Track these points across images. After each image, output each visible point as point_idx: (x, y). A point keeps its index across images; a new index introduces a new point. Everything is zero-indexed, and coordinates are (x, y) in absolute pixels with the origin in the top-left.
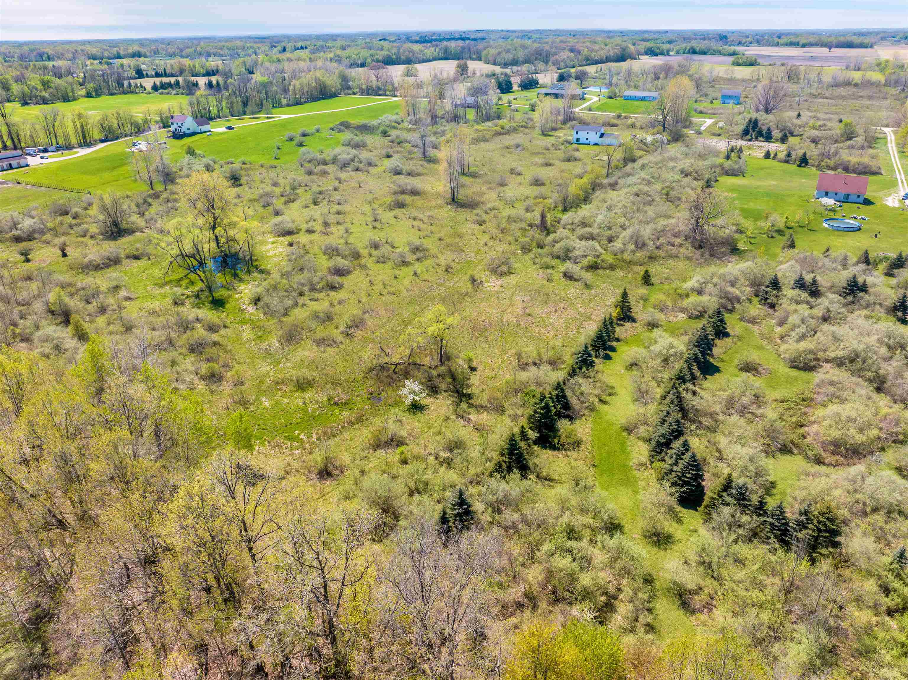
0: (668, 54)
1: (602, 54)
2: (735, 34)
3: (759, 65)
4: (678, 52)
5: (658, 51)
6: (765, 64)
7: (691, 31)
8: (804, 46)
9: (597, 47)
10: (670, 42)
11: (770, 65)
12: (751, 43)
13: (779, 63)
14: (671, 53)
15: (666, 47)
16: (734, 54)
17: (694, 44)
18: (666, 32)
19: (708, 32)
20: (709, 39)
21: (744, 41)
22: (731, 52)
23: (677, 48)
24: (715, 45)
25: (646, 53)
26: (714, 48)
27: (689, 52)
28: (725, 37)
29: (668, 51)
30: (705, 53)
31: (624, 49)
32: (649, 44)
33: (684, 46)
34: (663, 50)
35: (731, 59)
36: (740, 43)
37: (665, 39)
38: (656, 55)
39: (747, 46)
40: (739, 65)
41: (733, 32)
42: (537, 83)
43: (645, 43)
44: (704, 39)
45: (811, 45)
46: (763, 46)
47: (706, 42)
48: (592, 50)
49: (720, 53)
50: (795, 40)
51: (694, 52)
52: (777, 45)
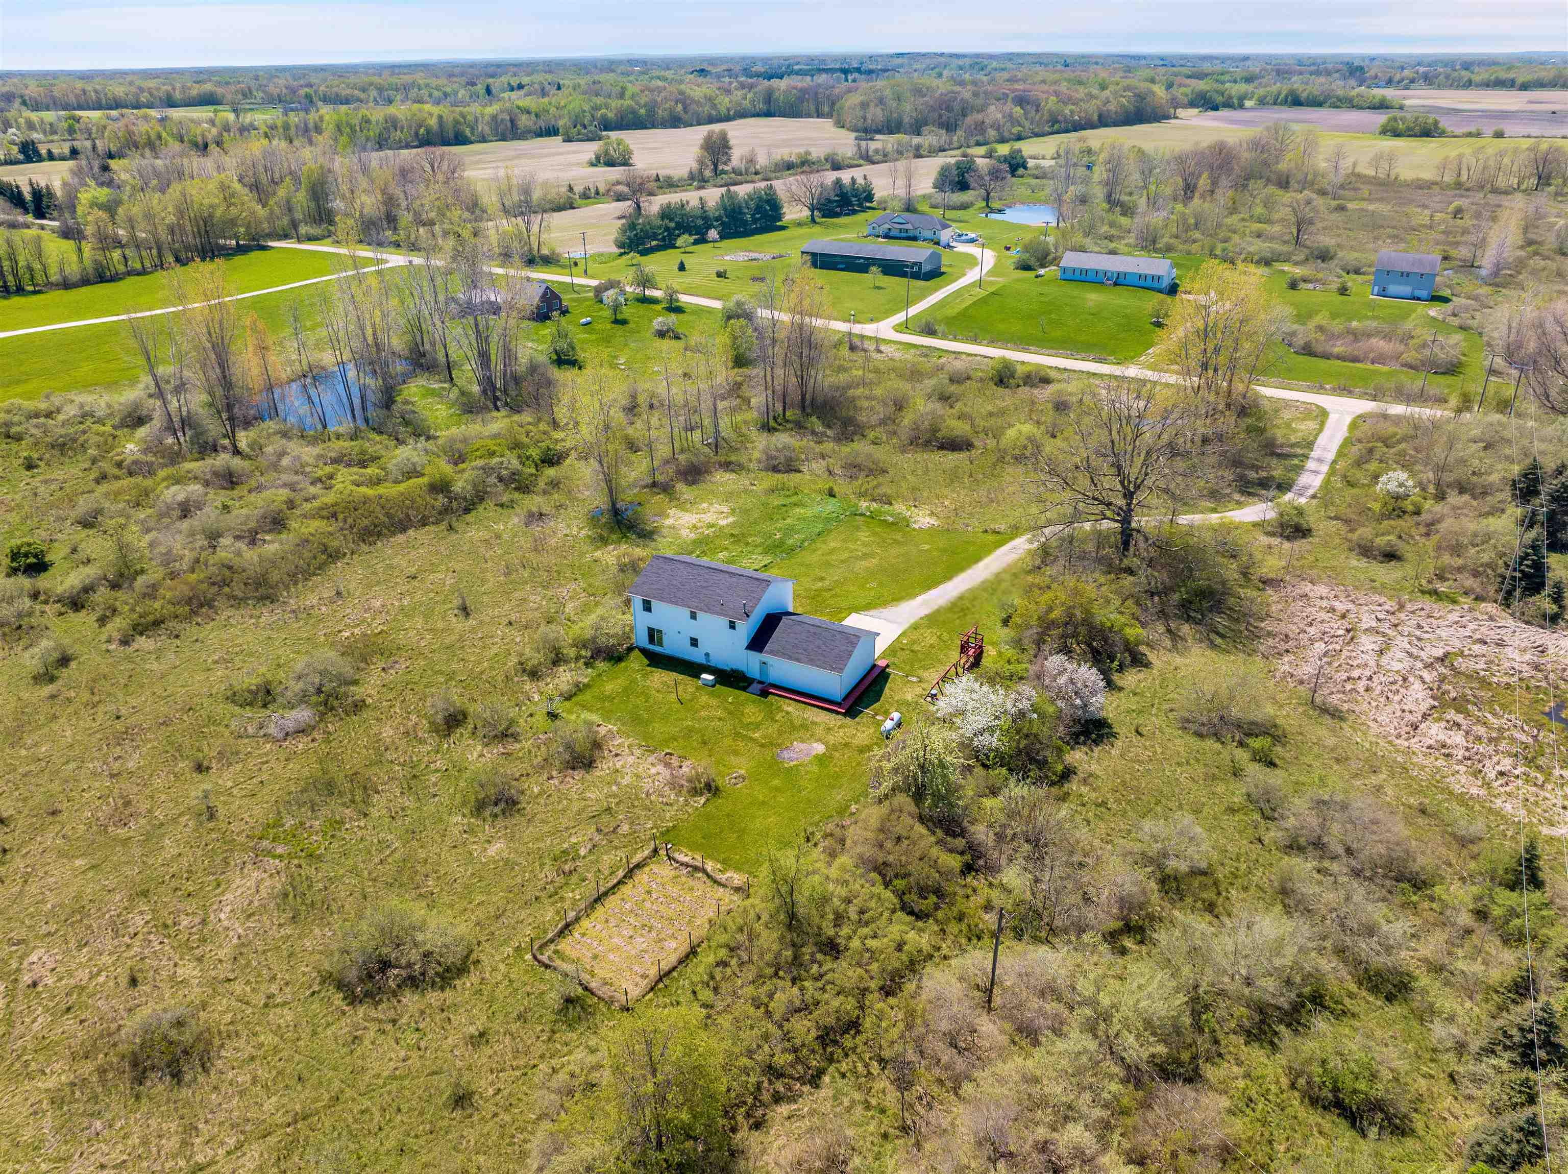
0: (1241, 106)
1: (1092, 109)
2: (1376, 63)
3: (1442, 134)
4: (1262, 102)
5: (1219, 99)
6: (1458, 131)
7: (1293, 56)
8: (1524, 87)
9: (1081, 92)
10: (1249, 80)
11: (1470, 135)
12: (1412, 81)
13: (1489, 131)
14: (1248, 104)
15: (1236, 89)
16: (1382, 106)
17: (1296, 83)
18: (1246, 58)
19: (1324, 59)
20: (1328, 73)
21: (1398, 77)
22: (1376, 100)
23: (1261, 92)
24: (1339, 87)
25: (1192, 104)
26: (1340, 93)
27: (1285, 102)
28: (1361, 69)
29: (1242, 99)
30: (1320, 104)
31: (1141, 97)
32: (1202, 85)
33: (1274, 88)
34: (1230, 97)
35: (1381, 118)
36: (1389, 82)
37: (1239, 72)
38: (1215, 108)
39: (1407, 88)
40: (1397, 134)
41: (1373, 59)
42: (870, 197)
43: (1194, 82)
44: (1318, 73)
45: (1540, 84)
46: (1440, 87)
47: (1322, 79)
48: (1069, 100)
49: (1351, 104)
50: (1503, 75)
51: (1296, 101)
52: (1469, 85)
